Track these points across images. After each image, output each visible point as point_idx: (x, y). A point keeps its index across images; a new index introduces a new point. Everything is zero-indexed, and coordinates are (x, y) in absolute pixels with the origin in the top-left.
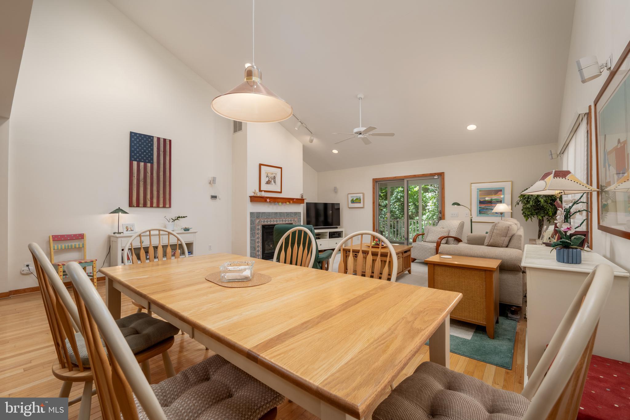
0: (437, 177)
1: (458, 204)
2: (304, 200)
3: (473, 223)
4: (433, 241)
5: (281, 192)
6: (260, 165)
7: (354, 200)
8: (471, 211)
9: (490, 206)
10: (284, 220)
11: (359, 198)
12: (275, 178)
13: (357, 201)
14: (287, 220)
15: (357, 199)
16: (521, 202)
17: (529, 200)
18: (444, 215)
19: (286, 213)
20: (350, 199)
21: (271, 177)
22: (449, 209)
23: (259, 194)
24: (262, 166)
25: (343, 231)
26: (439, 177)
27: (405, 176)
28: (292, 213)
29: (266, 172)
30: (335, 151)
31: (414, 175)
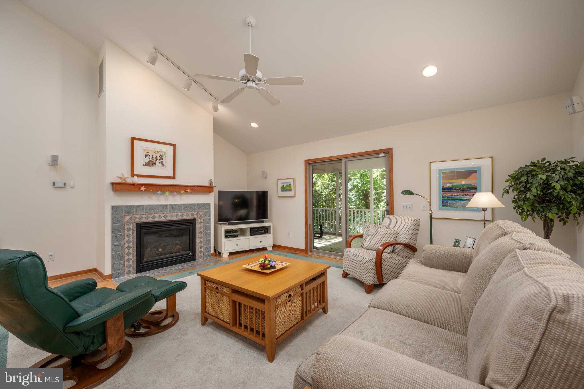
0: (383, 155)
1: (411, 193)
2: (213, 187)
3: (433, 220)
4: (373, 248)
5: (174, 177)
6: (133, 139)
7: (284, 187)
8: (430, 203)
9: (458, 195)
10: (180, 214)
11: (289, 185)
12: (161, 158)
13: (288, 188)
14: (185, 214)
15: (287, 186)
16: (511, 189)
17: (528, 186)
18: (392, 208)
19: (184, 205)
20: (280, 186)
21: (154, 156)
22: (399, 200)
23: (130, 180)
24: (135, 141)
25: (270, 226)
26: (385, 155)
27: (342, 156)
28: (194, 205)
29: (144, 150)
30: (254, 125)
31: (353, 154)
